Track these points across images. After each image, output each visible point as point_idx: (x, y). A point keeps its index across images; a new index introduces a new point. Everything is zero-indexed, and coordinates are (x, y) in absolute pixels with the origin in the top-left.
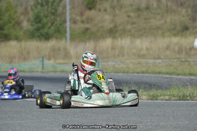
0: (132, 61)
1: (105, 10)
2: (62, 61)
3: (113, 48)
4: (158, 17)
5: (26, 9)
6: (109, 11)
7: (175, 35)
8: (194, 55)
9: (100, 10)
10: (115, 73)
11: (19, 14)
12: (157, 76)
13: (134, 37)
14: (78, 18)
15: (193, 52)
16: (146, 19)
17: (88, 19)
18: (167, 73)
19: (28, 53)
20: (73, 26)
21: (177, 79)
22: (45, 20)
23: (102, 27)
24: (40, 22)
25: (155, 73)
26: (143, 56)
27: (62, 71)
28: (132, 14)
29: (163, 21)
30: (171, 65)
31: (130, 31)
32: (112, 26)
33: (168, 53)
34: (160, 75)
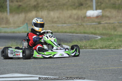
0: (48, 25)
2: (5, 26)
7: (75, 9)
8: (87, 21)
12: (64, 34)
13: (49, 10)
15: (86, 19)
18: (70, 33)
20: (11, 4)
21: (76, 36)
23: (29, 4)
25: (63, 32)
26: (55, 22)
27: (5, 32)
30: (72, 28)
31: (46, 7)
32: (35, 3)
33: (71, 20)
34: (66, 34)
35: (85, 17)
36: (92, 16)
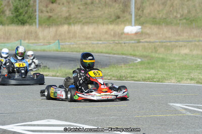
0: (82, 42)
1: (63, 4)
2: (33, 41)
3: (69, 32)
4: (99, 9)
5: (8, 2)
6: (65, 4)
8: (124, 38)
9: (59, 4)
10: (70, 52)
11: (3, 6)
12: (100, 54)
14: (44, 9)
15: (123, 36)
16: (91, 11)
17: (51, 10)
18: (107, 53)
19: (10, 34)
20: (40, 14)
22: (21, 11)
23: (61, 15)
24: (18, 11)
28: (81, 7)
29: (102, 12)
32: (67, 15)
33: (106, 36)
34: (102, 54)
35: (123, 33)
36: (130, 33)
